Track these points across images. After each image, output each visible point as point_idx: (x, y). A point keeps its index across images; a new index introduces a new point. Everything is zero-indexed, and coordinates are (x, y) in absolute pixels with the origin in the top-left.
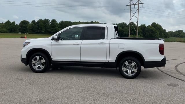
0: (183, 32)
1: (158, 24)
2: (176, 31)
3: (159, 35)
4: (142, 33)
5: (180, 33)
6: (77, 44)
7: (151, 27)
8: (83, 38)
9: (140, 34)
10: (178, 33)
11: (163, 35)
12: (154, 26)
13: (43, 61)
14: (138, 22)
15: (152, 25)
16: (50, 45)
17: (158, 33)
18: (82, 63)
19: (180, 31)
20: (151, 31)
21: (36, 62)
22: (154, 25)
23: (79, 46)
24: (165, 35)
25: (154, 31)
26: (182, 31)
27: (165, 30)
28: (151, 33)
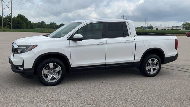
0: (45, 23)
1: (23, 16)
2: (39, 23)
3: (25, 26)
4: (8, 24)
5: (42, 25)
6: (102, 43)
7: (17, 19)
8: (105, 36)
9: (7, 25)
10: (41, 25)
11: (29, 26)
12: (20, 18)
13: (59, 69)
14: (11, 13)
15: (17, 17)
16: (68, 47)
17: (25, 24)
18: (106, 66)
19: (42, 22)
20: (18, 22)
21: (48, 72)
22: (20, 16)
23: (104, 46)
24: (31, 26)
25: (20, 22)
26: (43, 22)
27: (30, 22)
28: (18, 24)
